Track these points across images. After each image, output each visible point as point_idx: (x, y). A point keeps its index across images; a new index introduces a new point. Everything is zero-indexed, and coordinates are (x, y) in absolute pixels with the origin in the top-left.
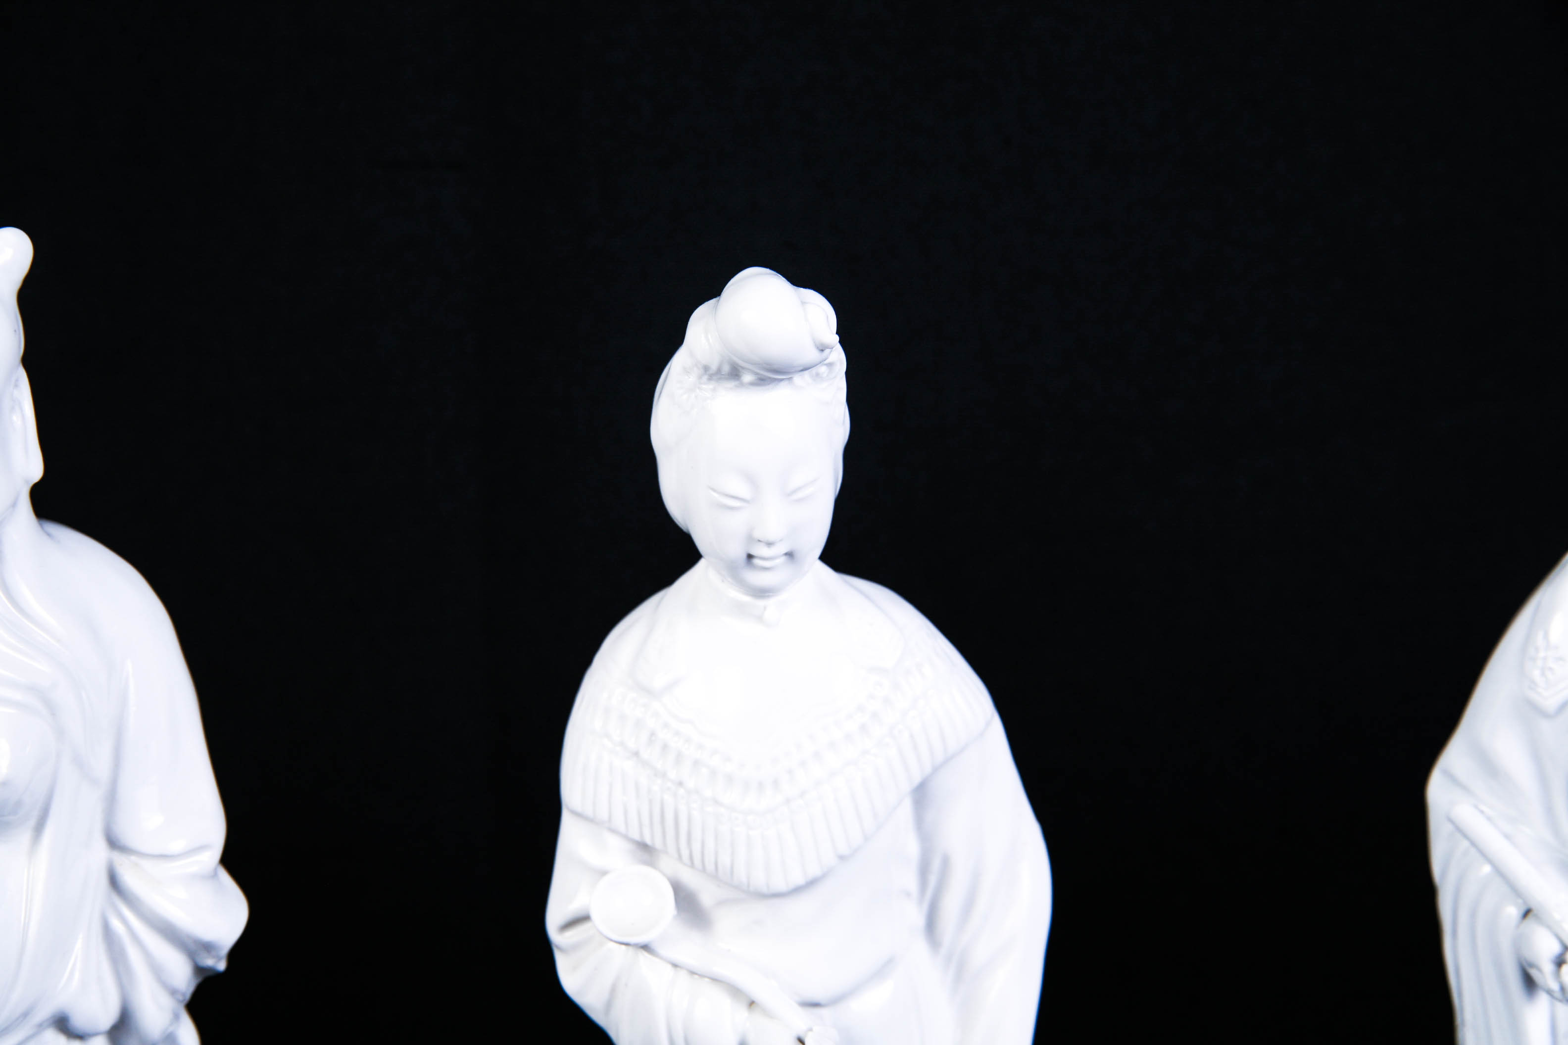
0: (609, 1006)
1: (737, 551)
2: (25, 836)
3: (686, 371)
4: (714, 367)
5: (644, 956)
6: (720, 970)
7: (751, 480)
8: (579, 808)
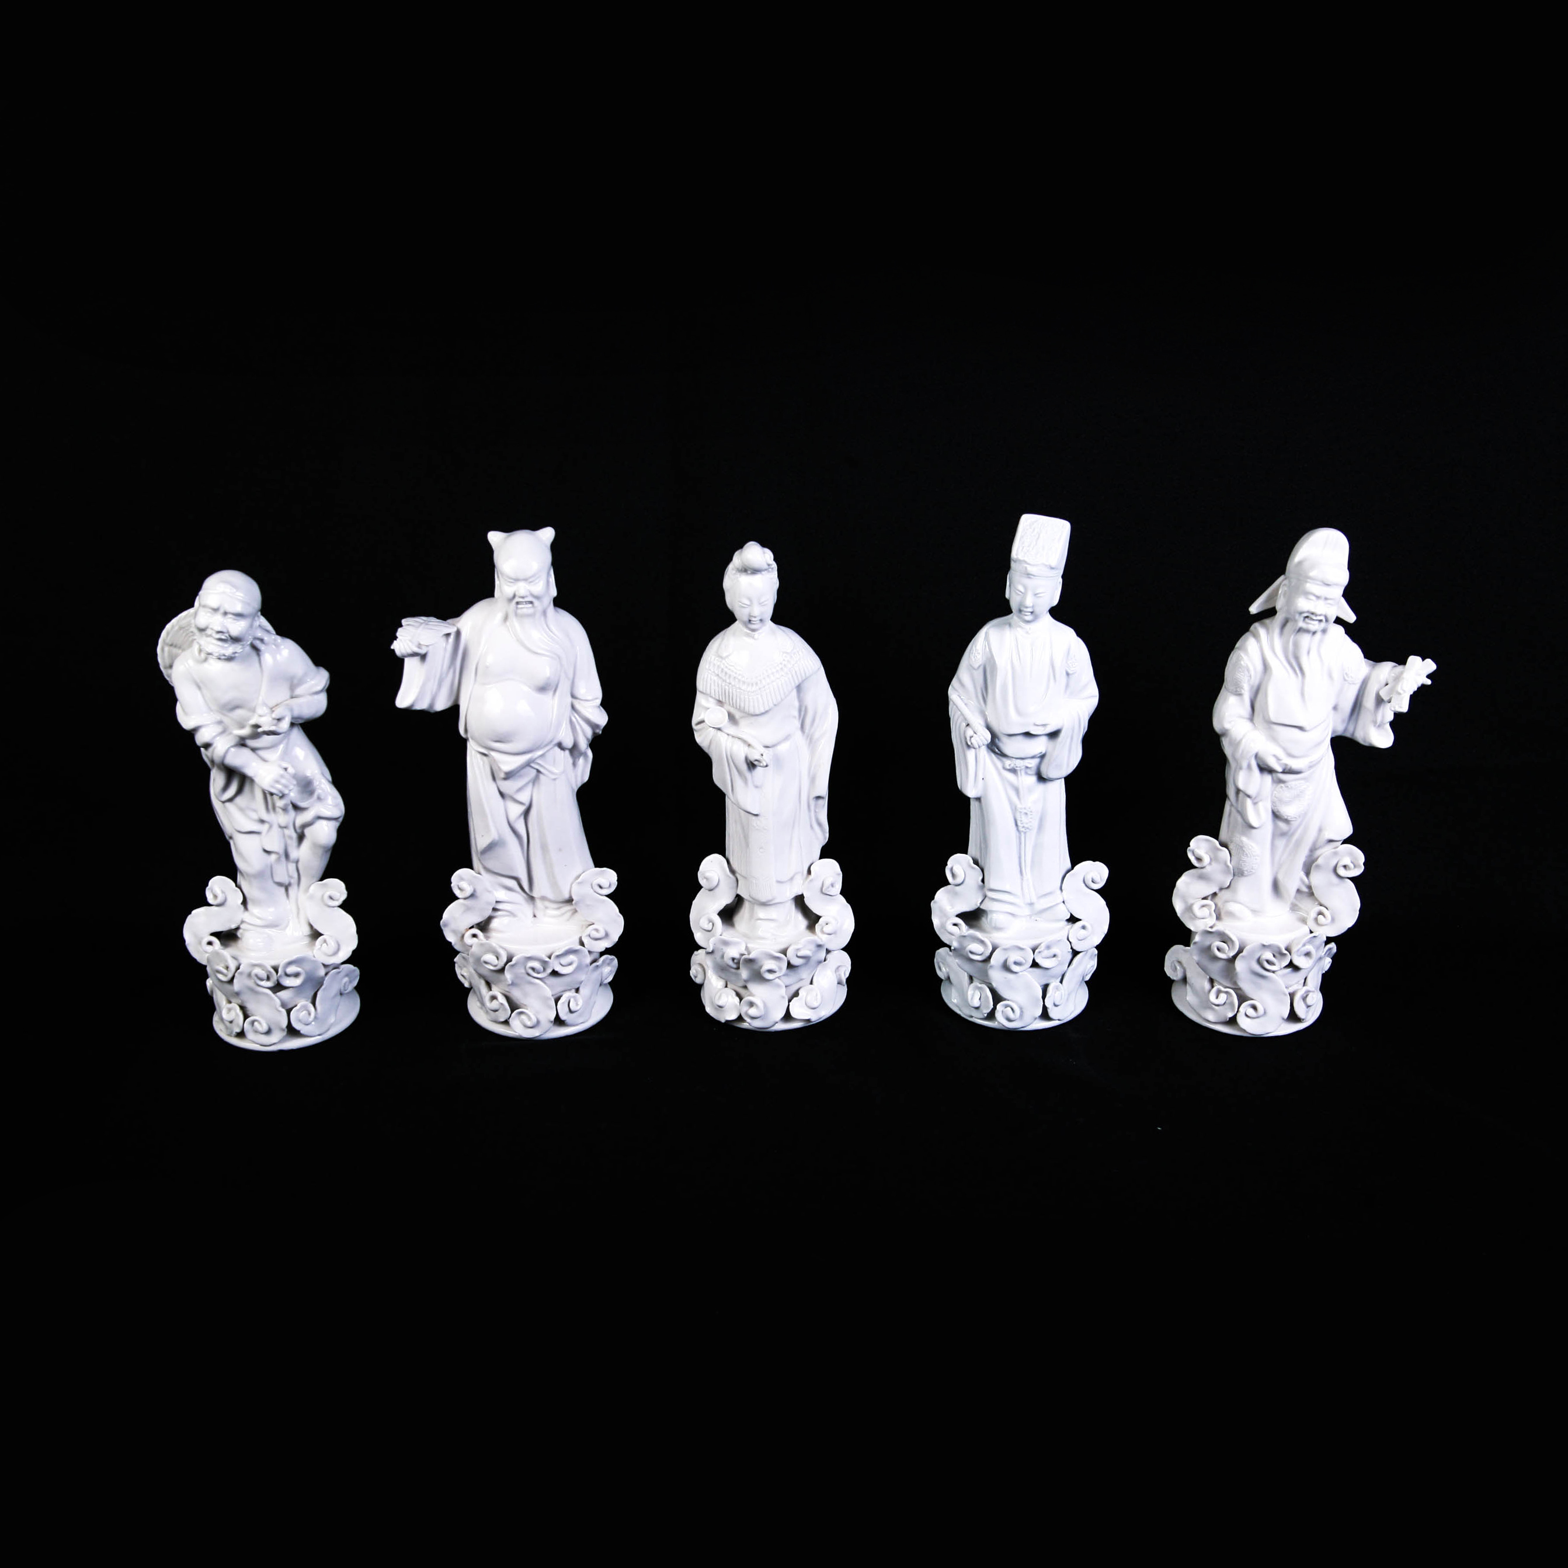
0: (709, 746)
1: (746, 619)
2: (551, 693)
3: (733, 569)
4: (740, 569)
5: (719, 733)
6: (740, 736)
7: (750, 600)
8: (701, 690)
